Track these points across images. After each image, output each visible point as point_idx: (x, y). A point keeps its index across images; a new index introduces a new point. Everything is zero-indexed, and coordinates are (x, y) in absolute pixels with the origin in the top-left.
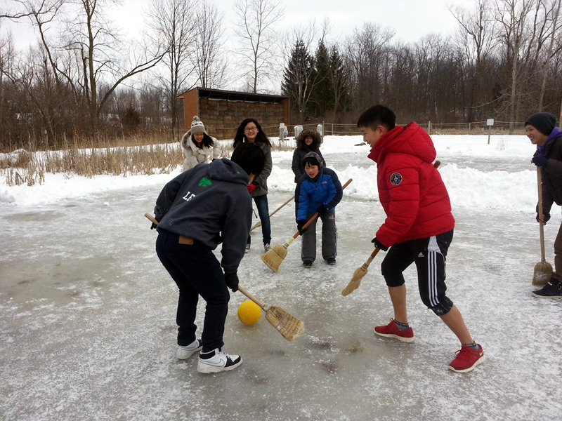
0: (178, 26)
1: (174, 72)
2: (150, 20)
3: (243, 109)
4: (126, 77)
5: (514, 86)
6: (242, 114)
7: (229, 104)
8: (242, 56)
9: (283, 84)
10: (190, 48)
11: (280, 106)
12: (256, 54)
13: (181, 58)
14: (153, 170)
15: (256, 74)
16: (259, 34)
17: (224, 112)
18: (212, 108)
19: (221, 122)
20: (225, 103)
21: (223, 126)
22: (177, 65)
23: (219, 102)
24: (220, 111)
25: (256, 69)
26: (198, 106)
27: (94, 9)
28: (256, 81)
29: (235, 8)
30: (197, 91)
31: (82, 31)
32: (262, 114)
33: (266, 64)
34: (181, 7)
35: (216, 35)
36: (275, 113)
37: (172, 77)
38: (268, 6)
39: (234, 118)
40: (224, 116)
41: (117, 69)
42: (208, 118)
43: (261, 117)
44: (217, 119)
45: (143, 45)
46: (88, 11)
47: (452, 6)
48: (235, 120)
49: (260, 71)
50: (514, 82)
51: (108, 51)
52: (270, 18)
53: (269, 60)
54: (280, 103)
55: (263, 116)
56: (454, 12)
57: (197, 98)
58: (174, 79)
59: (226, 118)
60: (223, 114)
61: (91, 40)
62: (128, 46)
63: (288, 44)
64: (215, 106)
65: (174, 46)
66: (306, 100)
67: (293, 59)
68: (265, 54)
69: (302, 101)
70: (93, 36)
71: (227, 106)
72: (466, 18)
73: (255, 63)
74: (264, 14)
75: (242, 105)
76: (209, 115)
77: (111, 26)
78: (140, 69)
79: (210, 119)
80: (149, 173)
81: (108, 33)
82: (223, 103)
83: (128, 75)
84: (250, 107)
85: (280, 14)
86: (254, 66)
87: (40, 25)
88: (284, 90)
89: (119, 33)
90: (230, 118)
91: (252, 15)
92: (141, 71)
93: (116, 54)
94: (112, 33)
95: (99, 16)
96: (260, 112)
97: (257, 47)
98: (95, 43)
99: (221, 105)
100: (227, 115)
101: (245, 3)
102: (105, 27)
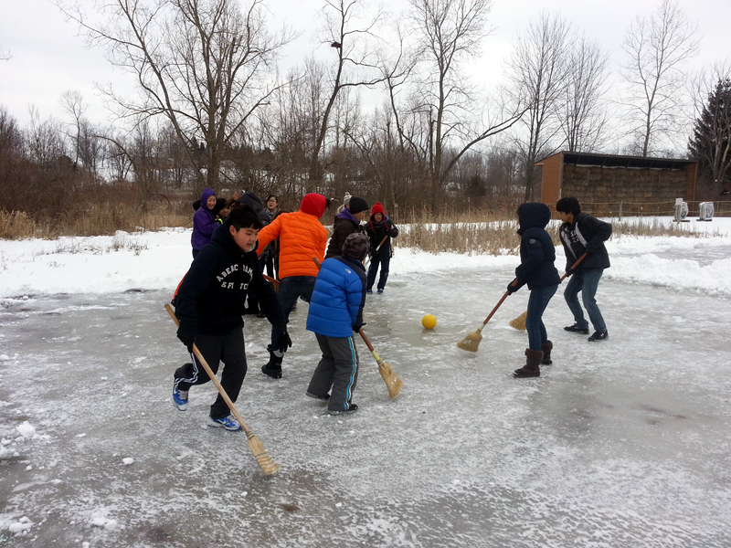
0: (546, 76)
1: (534, 132)
2: (511, 71)
3: (624, 178)
4: (476, 141)
6: (622, 184)
7: (605, 172)
8: (629, 107)
9: (692, 142)
10: (558, 102)
11: (681, 173)
12: (650, 104)
13: (545, 116)
14: (501, 250)
15: (649, 130)
16: (658, 78)
17: (596, 181)
18: (580, 177)
19: (591, 194)
20: (599, 171)
21: (592, 200)
22: (539, 124)
23: (590, 168)
24: (590, 181)
25: (648, 123)
26: (560, 174)
27: (448, 67)
28: (647, 139)
29: (625, 46)
30: (562, 156)
31: (433, 91)
32: (652, 184)
33: (664, 117)
34: (550, 53)
35: (595, 83)
36: (672, 183)
37: (531, 139)
38: (675, 38)
39: (609, 190)
40: (595, 187)
41: (466, 132)
42: (573, 189)
43: (650, 189)
44: (586, 191)
45: (500, 102)
46: (441, 68)
48: (611, 192)
49: (655, 126)
51: (459, 112)
52: (676, 55)
53: (670, 111)
54: (683, 170)
55: (653, 187)
57: (561, 165)
58: (534, 140)
59: (599, 189)
60: (594, 184)
61: (442, 101)
62: (482, 104)
63: (703, 87)
64: (584, 174)
65: (537, 100)
66: (725, 164)
67: (710, 107)
68: (664, 103)
69: (719, 166)
70: (445, 96)
71: (602, 173)
73: (649, 115)
74: (668, 50)
75: (624, 172)
76: (575, 186)
77: (465, 84)
78: (493, 131)
79: (576, 190)
80: (495, 253)
81: (462, 91)
82: (596, 170)
83: (479, 139)
84: (635, 175)
85: (692, 48)
86: (646, 120)
87: (391, 88)
88: (692, 150)
89: (474, 91)
90: (605, 189)
91: (649, 52)
92: (495, 133)
93: (468, 114)
94: (466, 91)
95: (453, 72)
96: (648, 181)
97: (654, 94)
98: (445, 103)
99: (592, 173)
100: (600, 185)
101: (640, 38)
102: (459, 85)
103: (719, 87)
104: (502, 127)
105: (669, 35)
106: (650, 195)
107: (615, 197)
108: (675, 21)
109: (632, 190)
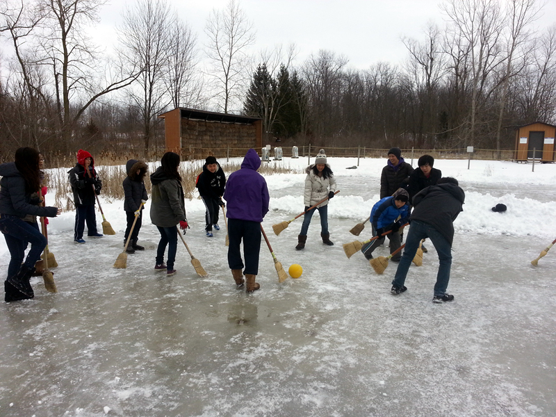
0: (154, 45)
1: (148, 91)
2: (124, 38)
3: (220, 130)
4: (100, 94)
5: (473, 115)
6: (219, 134)
7: (208, 125)
8: (213, 77)
9: (246, 105)
10: (165, 68)
11: (252, 127)
12: (227, 76)
13: (156, 78)
15: (227, 95)
16: (231, 57)
17: (203, 132)
18: (192, 128)
19: (200, 142)
20: (204, 124)
21: (201, 146)
22: (151, 84)
23: (198, 122)
24: (199, 131)
25: (227, 90)
26: (180, 126)
27: (70, 25)
28: (226, 102)
29: (206, 30)
30: (179, 111)
31: (57, 47)
32: (237, 134)
33: (237, 86)
34: (156, 27)
35: (188, 57)
36: (248, 134)
37: (146, 96)
38: (239, 30)
39: (211, 138)
40: (202, 136)
43: (236, 138)
44: (196, 140)
46: (63, 27)
47: (405, 37)
48: (213, 140)
49: (231, 92)
50: (474, 111)
51: (83, 68)
52: (241, 42)
53: (240, 82)
54: (253, 124)
56: (407, 43)
57: (180, 116)
58: (148, 98)
59: (205, 138)
60: (202, 134)
61: (66, 56)
62: (104, 63)
64: (195, 126)
65: (148, 64)
66: (271, 122)
67: (255, 82)
68: (236, 76)
69: (268, 122)
70: (68, 52)
71: (206, 126)
72: (417, 50)
73: (226, 84)
74: (235, 38)
75: (219, 125)
76: (189, 135)
77: (88, 43)
79: (190, 139)
81: (86, 50)
82: (202, 123)
83: (103, 93)
84: (226, 127)
85: (251, 38)
86: (225, 87)
87: (15, 39)
89: (97, 50)
90: (208, 138)
91: (223, 37)
92: (117, 88)
93: (92, 71)
94: (89, 50)
95: (76, 32)
96: (235, 132)
97: (229, 69)
98: (69, 59)
99: (200, 125)
100: (205, 135)
101: (216, 26)
102: (81, 43)
103: (259, 69)
104: (122, 84)
105: (235, 26)
106: (236, 142)
107: (215, 144)
108: (239, 17)
109: (225, 139)
